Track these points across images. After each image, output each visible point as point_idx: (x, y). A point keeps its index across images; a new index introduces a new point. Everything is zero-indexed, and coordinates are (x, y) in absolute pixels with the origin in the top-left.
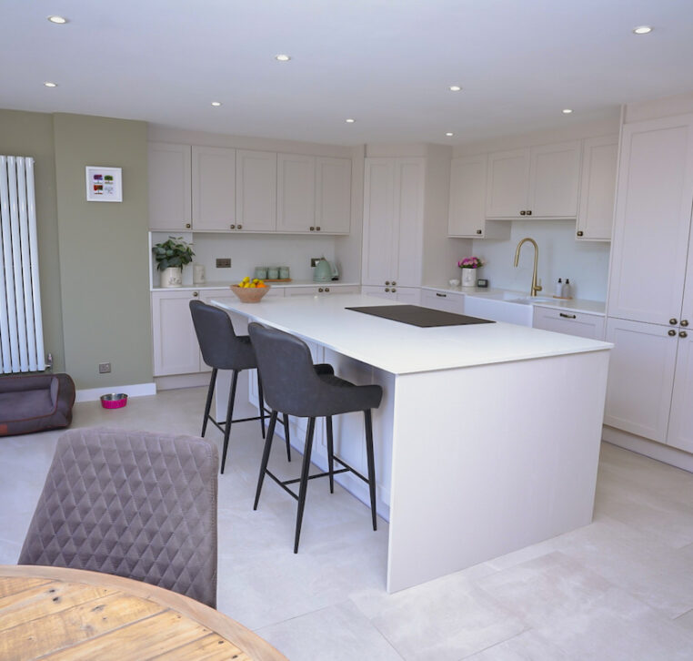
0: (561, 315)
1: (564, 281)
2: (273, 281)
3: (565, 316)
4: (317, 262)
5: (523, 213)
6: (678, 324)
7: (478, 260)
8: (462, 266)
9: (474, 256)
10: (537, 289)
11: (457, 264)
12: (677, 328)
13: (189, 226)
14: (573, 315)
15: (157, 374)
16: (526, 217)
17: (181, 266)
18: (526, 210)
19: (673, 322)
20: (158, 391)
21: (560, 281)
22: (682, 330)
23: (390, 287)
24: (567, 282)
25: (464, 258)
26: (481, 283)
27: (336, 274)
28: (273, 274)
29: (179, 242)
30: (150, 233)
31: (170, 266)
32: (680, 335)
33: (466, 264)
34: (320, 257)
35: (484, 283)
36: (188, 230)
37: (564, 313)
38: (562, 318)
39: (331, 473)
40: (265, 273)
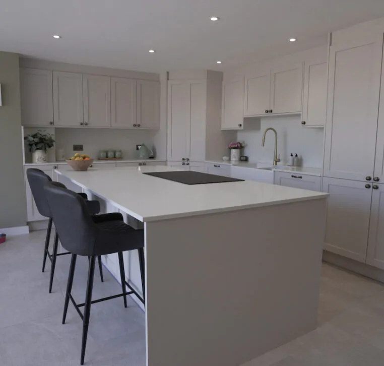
0: (292, 176)
1: (294, 155)
2: (111, 159)
3: (295, 177)
4: (139, 147)
5: (267, 112)
6: (372, 180)
7: (240, 144)
8: (231, 148)
9: (238, 142)
10: (277, 161)
11: (228, 147)
12: (372, 183)
13: (51, 123)
14: (300, 176)
15: (29, 220)
16: (269, 114)
17: (45, 149)
18: (268, 109)
19: (369, 179)
20: (30, 231)
21: (292, 155)
22: (374, 184)
23: (185, 161)
24: (296, 156)
25: (232, 143)
26: (242, 158)
27: (152, 154)
28: (110, 154)
29: (44, 133)
30: (22, 127)
31: (38, 149)
32: (373, 188)
33: (233, 146)
34: (141, 144)
35: (244, 158)
36: (51, 126)
37: (294, 175)
38: (294, 178)
39: (125, 294)
40: (105, 154)
